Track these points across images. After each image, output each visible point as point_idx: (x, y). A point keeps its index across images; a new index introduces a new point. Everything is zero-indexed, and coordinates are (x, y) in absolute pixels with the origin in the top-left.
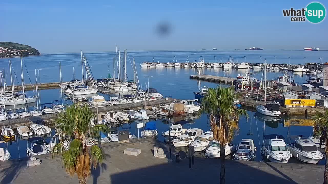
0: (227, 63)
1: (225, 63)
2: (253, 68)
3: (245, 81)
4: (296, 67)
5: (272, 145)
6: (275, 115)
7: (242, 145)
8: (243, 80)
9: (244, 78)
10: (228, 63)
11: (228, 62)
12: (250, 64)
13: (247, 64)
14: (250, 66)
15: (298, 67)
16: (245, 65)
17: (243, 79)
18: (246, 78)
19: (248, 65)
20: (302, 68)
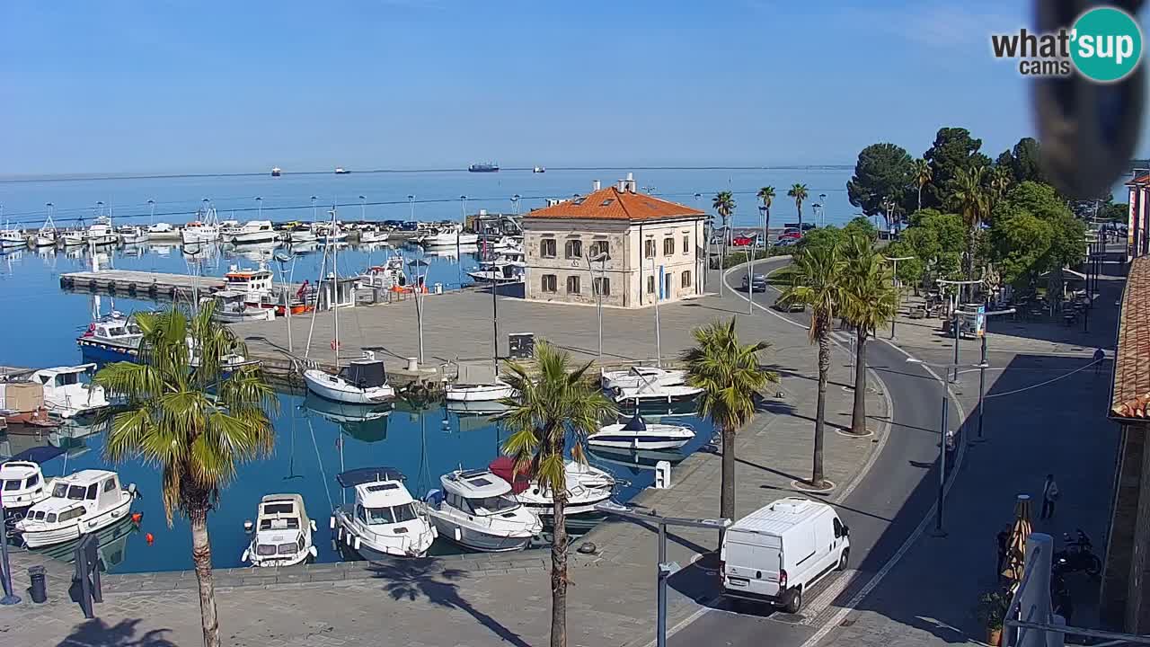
0: (194, 226)
1: (189, 226)
2: (289, 241)
3: (258, 286)
4: (435, 232)
5: (365, 506)
6: (374, 402)
7: (268, 517)
10: (199, 226)
11: (199, 223)
12: (278, 227)
13: (267, 228)
14: (276, 234)
15: (439, 230)
16: (261, 229)
17: (251, 282)
19: (271, 229)
20: (456, 231)
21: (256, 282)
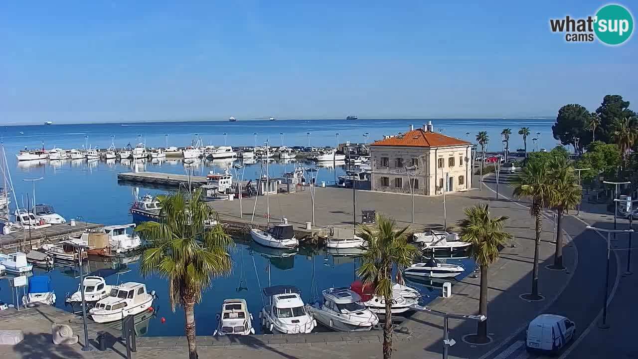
0: (190, 149)
1: (187, 149)
2: (241, 157)
3: (224, 183)
4: (322, 153)
5: (277, 307)
6: (286, 247)
8: (221, 182)
9: (222, 178)
10: (192, 149)
11: (193, 147)
12: (235, 150)
13: (229, 150)
14: (235, 154)
15: (324, 152)
16: (226, 151)
17: (220, 180)
18: (225, 178)
19: (231, 151)
20: (333, 154)
21: (223, 180)
